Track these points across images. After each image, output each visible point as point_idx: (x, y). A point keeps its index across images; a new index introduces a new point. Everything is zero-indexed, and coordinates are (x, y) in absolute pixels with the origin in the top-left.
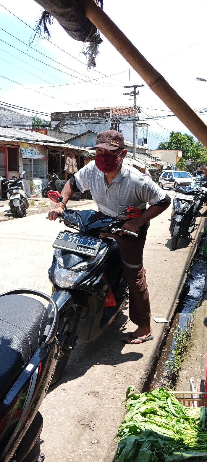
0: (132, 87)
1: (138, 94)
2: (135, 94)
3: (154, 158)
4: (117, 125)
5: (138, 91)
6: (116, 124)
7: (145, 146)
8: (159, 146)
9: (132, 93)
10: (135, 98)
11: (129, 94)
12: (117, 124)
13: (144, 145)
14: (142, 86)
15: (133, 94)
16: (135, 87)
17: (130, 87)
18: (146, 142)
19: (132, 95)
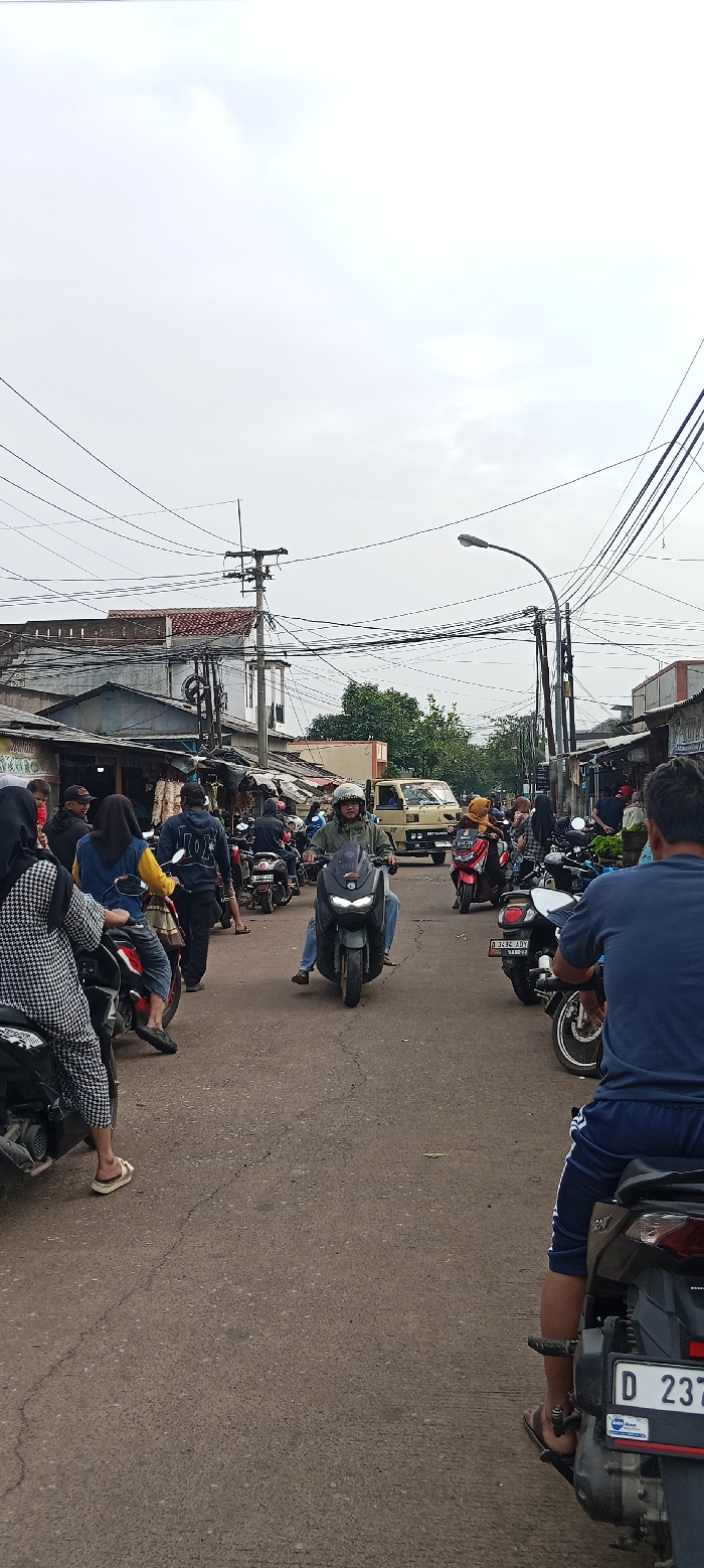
0: (247, 554)
1: (267, 575)
2: (259, 575)
3: (312, 766)
4: (208, 671)
5: (267, 567)
6: (206, 665)
7: (280, 729)
8: (312, 727)
9: (251, 573)
10: (260, 589)
11: (240, 576)
12: (210, 665)
13: (277, 724)
14: (281, 553)
15: (251, 576)
16: (258, 555)
17: (242, 554)
18: (281, 720)
19: (250, 580)
